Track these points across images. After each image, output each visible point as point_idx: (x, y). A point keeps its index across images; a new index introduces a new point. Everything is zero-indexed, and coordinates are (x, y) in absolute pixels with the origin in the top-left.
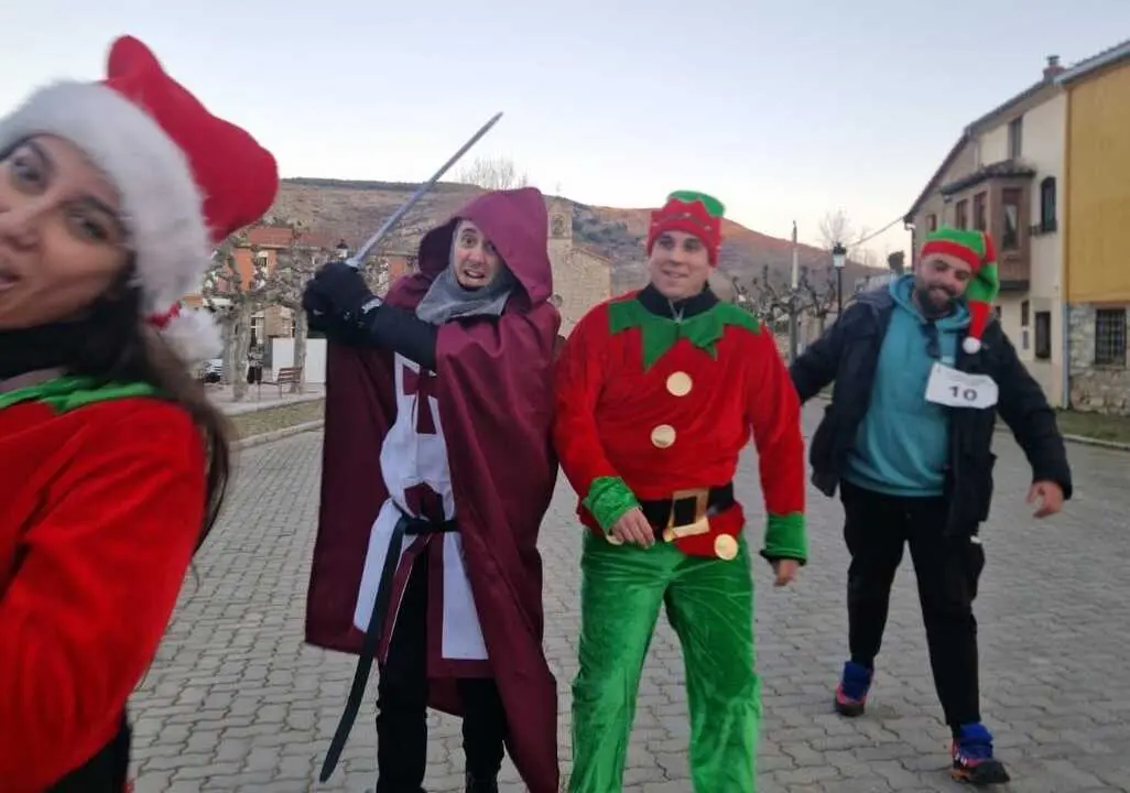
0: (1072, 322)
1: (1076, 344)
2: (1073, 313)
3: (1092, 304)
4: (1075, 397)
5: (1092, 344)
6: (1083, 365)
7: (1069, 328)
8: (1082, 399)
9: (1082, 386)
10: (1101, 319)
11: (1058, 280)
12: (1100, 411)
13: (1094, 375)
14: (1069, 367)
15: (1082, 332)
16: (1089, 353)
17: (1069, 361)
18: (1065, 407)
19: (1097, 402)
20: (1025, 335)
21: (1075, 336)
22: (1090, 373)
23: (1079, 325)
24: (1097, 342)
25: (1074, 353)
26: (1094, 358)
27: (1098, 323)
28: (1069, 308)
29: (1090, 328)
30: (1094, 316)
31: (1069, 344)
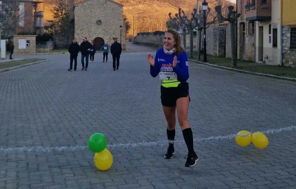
0: (284, 32)
1: (285, 41)
2: (284, 29)
3: (289, 25)
4: (284, 61)
5: (289, 41)
6: (287, 49)
7: (282, 35)
8: (286, 62)
9: (286, 57)
10: (292, 31)
11: (279, 17)
12: (292, 66)
13: (290, 53)
14: (282, 50)
15: (286, 36)
16: (288, 45)
17: (282, 47)
18: (281, 65)
19: (291, 63)
20: (270, 37)
21: (284, 38)
22: (289, 52)
23: (286, 33)
24: (291, 40)
25: (284, 44)
26: (290, 47)
27: (291, 33)
28: (282, 27)
29: (289, 35)
30: (290, 30)
31: (282, 41)
